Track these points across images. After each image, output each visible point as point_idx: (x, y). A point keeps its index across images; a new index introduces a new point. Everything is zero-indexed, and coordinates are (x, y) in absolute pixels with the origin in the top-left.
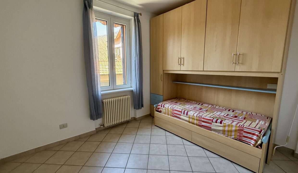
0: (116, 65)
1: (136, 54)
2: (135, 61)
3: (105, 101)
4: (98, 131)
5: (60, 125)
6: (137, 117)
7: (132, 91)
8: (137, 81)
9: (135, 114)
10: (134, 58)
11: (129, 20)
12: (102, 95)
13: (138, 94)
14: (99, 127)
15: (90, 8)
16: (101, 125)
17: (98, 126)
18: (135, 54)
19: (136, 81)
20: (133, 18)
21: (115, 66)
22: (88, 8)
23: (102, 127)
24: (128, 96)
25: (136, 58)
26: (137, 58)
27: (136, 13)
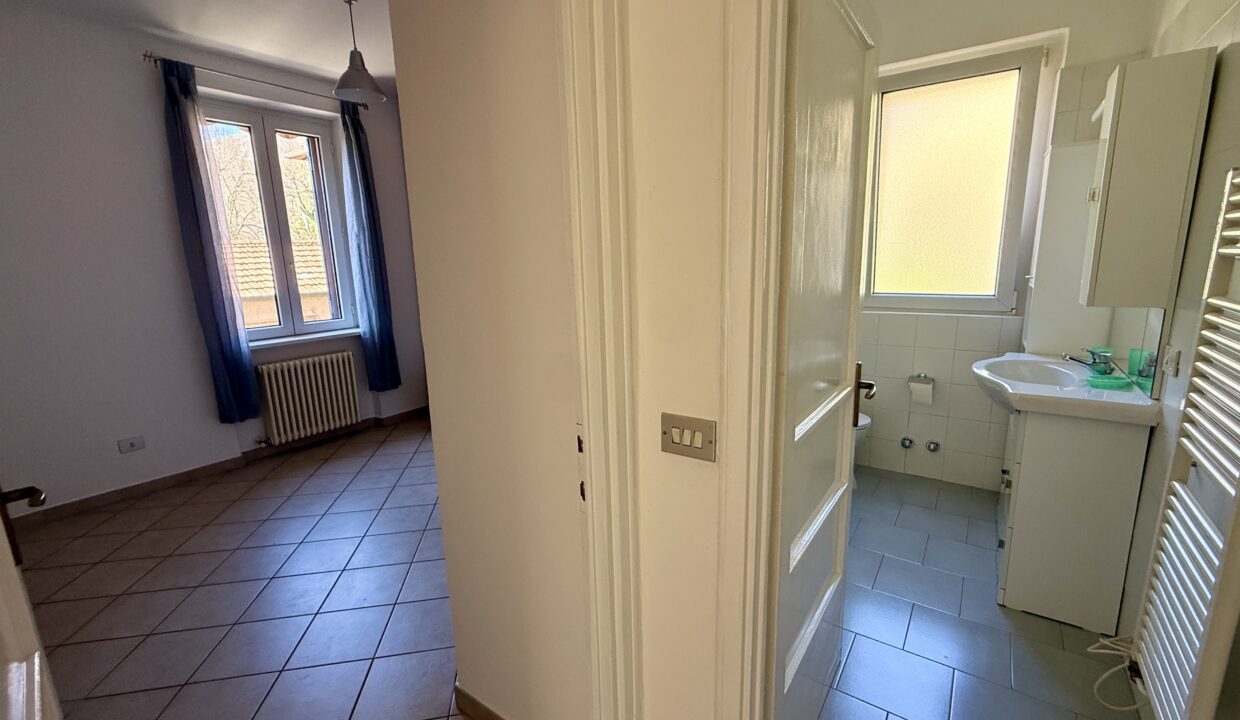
0: (296, 259)
1: (358, 225)
2: (359, 247)
3: (264, 367)
4: (249, 460)
5: (118, 442)
6: (384, 417)
7: (358, 337)
8: (372, 307)
9: (378, 408)
10: (354, 237)
11: (330, 122)
12: (255, 351)
13: (378, 346)
14: (254, 448)
15: (186, 97)
16: (260, 442)
17: (250, 446)
18: (355, 226)
19: (368, 304)
20: (339, 115)
21: (292, 263)
22: (182, 98)
23: (263, 445)
24: (345, 354)
25: (362, 237)
26: (365, 238)
27: (347, 103)
